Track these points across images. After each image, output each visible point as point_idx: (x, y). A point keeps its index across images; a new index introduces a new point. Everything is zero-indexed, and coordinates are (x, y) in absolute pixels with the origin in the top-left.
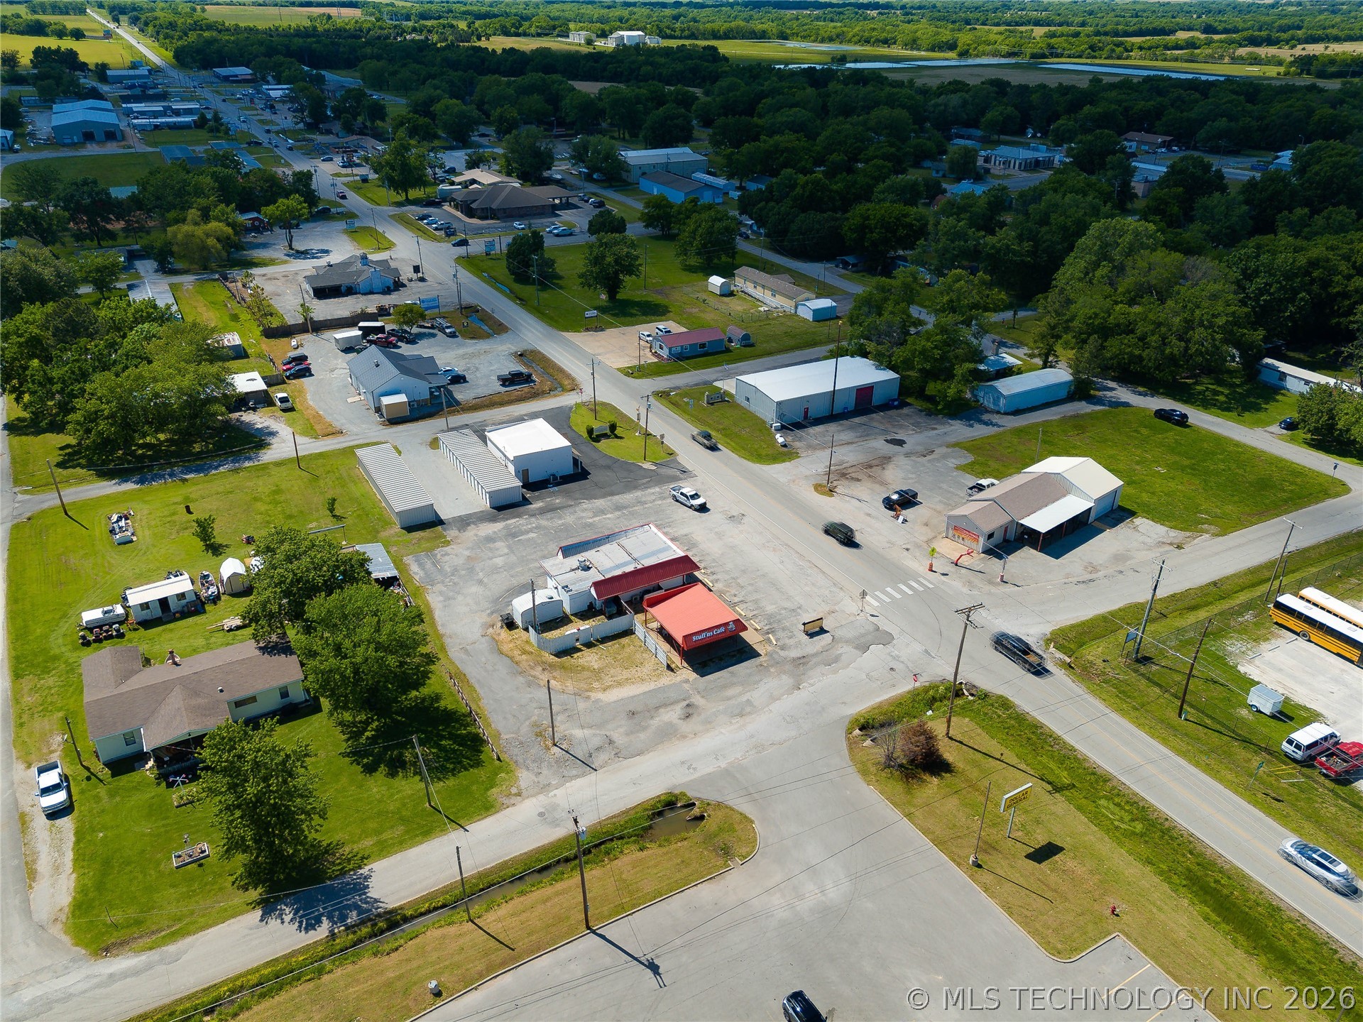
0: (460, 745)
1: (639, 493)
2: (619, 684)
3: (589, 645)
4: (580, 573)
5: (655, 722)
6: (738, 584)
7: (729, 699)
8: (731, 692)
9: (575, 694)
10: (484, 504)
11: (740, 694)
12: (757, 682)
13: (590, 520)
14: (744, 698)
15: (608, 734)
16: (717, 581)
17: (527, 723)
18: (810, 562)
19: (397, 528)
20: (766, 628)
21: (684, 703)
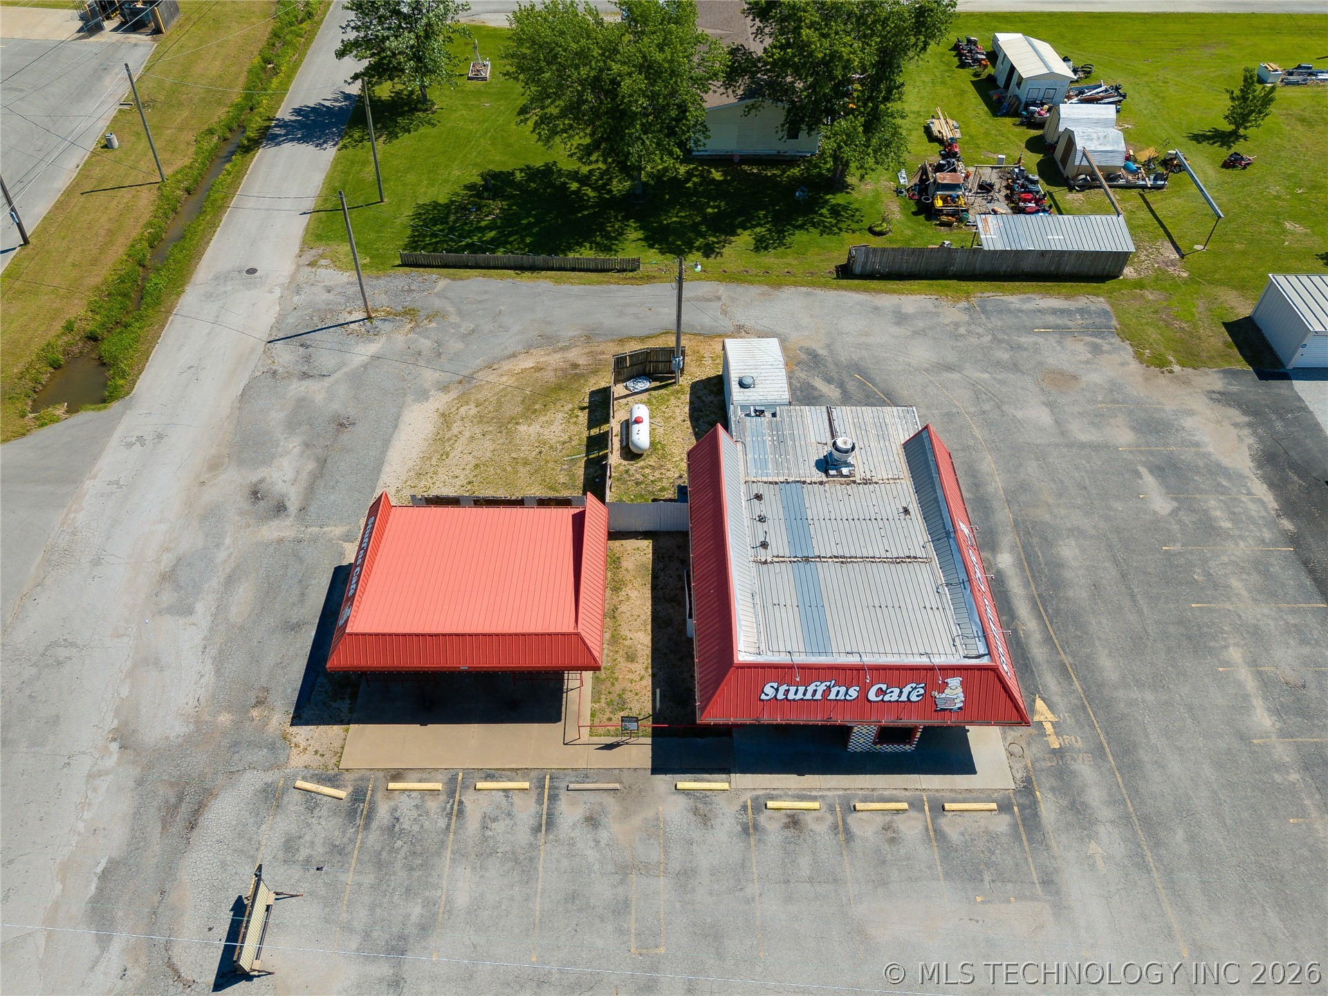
7: (230, 581)
8: (243, 597)
9: (470, 378)
11: (221, 608)
14: (203, 609)
15: (328, 379)
20: (383, 811)
21: (293, 505)
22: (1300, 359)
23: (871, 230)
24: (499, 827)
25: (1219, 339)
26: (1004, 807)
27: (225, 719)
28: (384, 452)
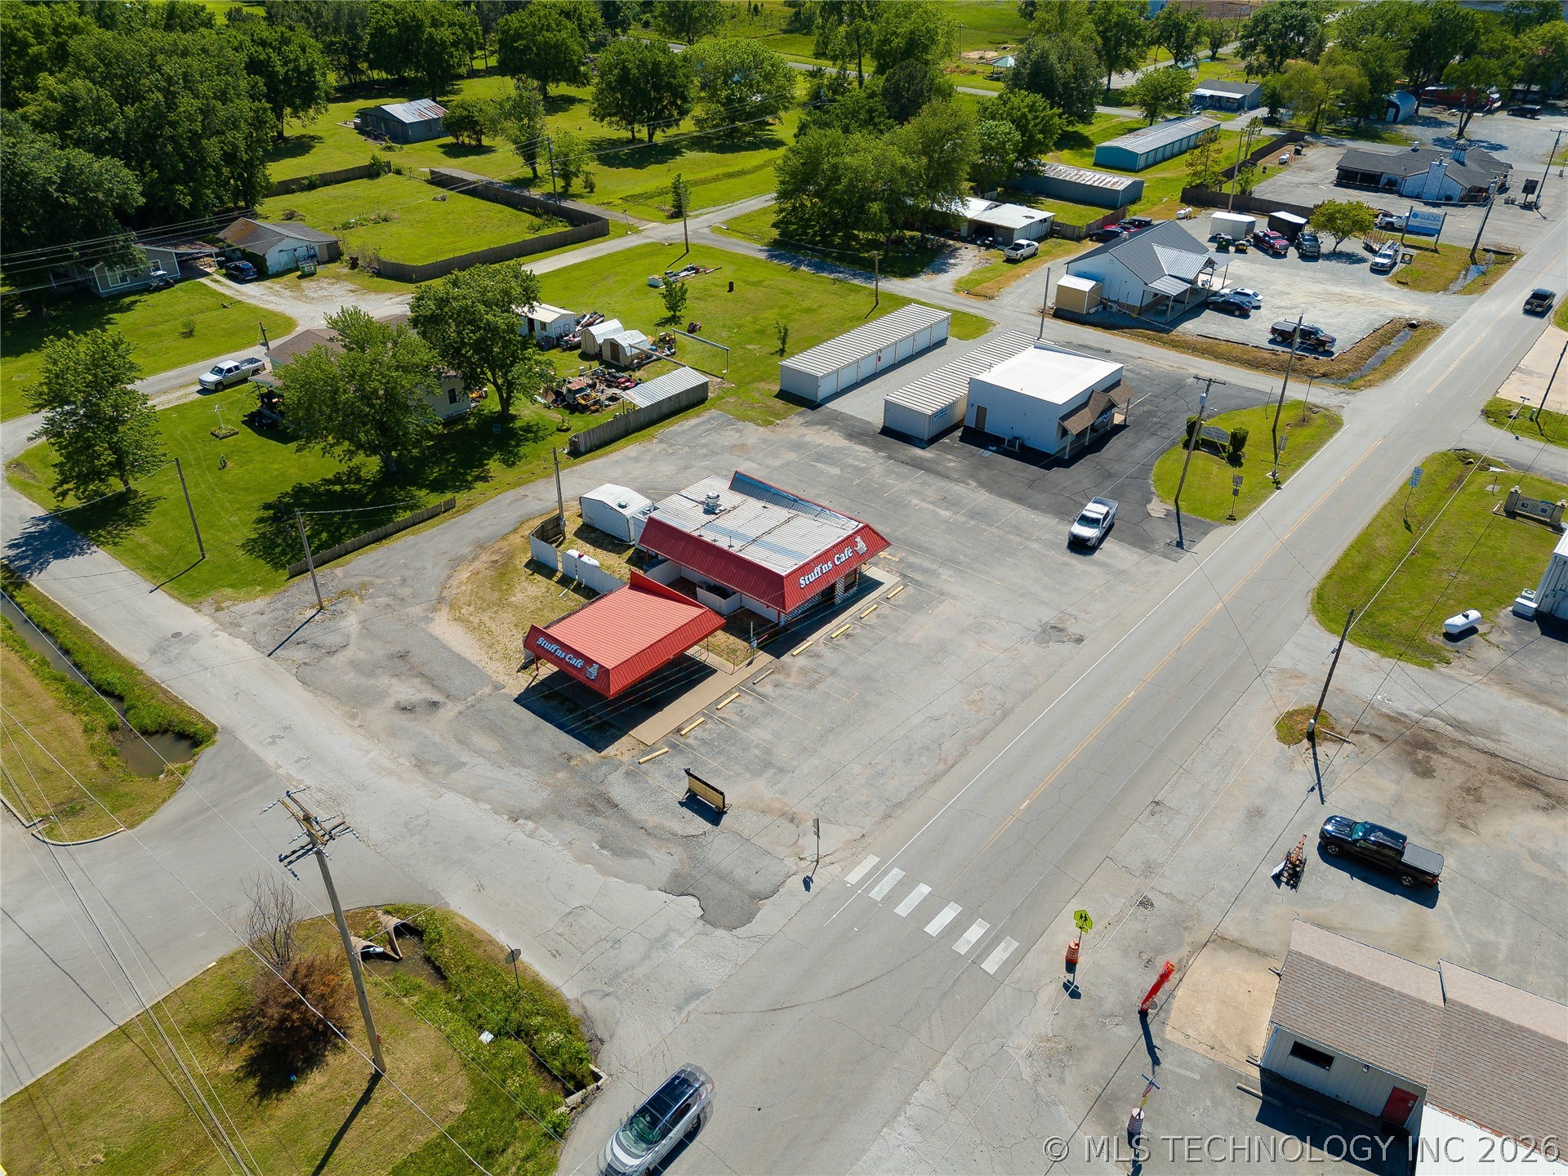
3: (565, 581)
6: (818, 682)
8: (482, 741)
9: (441, 598)
10: (876, 415)
14: (469, 758)
15: (350, 646)
17: (369, 579)
19: (777, 387)
20: (692, 741)
22: (823, 392)
23: (559, 430)
24: (746, 711)
25: (779, 404)
26: (905, 586)
27: (560, 775)
28: (451, 651)
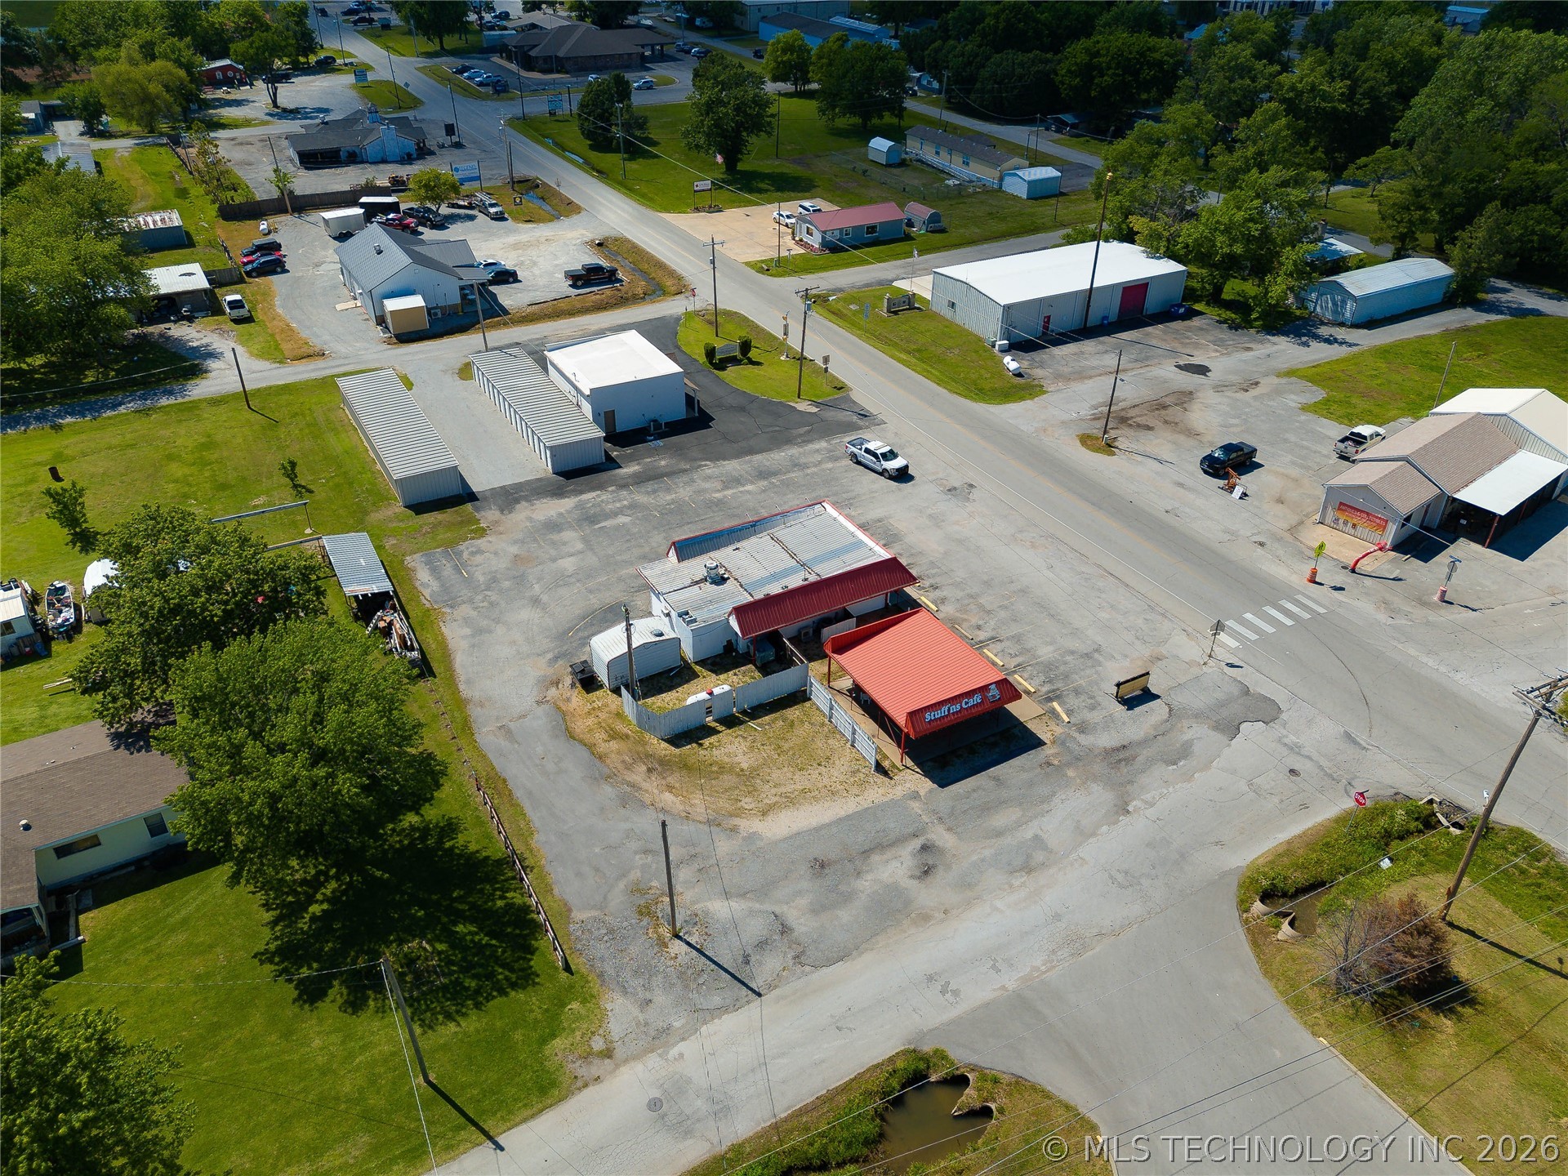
0: (492, 934)
1: (794, 451)
2: (791, 801)
3: (730, 722)
4: (708, 587)
5: (866, 885)
6: (981, 607)
7: (999, 834)
8: (1000, 820)
10: (542, 466)
11: (1019, 824)
12: (1047, 799)
13: (717, 495)
14: (1028, 833)
15: (778, 910)
16: (943, 600)
17: (621, 885)
18: (1099, 566)
19: (398, 507)
20: (1045, 689)
21: (917, 843)
24: (1011, 651)
